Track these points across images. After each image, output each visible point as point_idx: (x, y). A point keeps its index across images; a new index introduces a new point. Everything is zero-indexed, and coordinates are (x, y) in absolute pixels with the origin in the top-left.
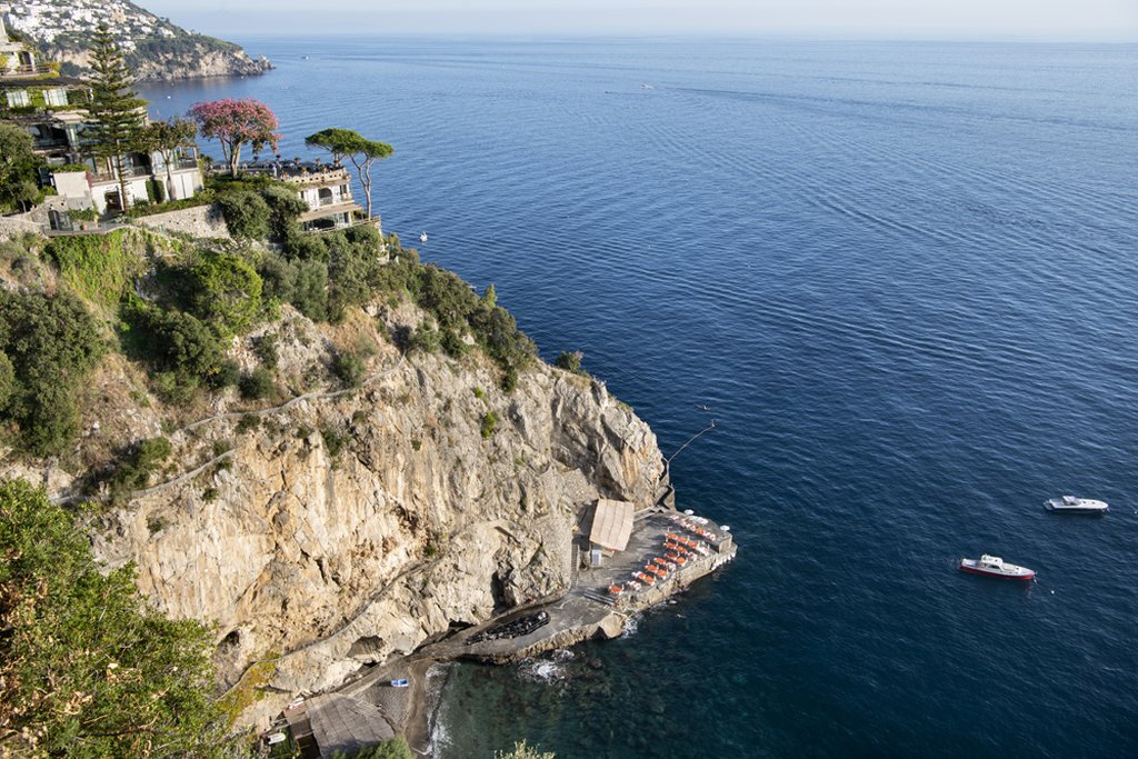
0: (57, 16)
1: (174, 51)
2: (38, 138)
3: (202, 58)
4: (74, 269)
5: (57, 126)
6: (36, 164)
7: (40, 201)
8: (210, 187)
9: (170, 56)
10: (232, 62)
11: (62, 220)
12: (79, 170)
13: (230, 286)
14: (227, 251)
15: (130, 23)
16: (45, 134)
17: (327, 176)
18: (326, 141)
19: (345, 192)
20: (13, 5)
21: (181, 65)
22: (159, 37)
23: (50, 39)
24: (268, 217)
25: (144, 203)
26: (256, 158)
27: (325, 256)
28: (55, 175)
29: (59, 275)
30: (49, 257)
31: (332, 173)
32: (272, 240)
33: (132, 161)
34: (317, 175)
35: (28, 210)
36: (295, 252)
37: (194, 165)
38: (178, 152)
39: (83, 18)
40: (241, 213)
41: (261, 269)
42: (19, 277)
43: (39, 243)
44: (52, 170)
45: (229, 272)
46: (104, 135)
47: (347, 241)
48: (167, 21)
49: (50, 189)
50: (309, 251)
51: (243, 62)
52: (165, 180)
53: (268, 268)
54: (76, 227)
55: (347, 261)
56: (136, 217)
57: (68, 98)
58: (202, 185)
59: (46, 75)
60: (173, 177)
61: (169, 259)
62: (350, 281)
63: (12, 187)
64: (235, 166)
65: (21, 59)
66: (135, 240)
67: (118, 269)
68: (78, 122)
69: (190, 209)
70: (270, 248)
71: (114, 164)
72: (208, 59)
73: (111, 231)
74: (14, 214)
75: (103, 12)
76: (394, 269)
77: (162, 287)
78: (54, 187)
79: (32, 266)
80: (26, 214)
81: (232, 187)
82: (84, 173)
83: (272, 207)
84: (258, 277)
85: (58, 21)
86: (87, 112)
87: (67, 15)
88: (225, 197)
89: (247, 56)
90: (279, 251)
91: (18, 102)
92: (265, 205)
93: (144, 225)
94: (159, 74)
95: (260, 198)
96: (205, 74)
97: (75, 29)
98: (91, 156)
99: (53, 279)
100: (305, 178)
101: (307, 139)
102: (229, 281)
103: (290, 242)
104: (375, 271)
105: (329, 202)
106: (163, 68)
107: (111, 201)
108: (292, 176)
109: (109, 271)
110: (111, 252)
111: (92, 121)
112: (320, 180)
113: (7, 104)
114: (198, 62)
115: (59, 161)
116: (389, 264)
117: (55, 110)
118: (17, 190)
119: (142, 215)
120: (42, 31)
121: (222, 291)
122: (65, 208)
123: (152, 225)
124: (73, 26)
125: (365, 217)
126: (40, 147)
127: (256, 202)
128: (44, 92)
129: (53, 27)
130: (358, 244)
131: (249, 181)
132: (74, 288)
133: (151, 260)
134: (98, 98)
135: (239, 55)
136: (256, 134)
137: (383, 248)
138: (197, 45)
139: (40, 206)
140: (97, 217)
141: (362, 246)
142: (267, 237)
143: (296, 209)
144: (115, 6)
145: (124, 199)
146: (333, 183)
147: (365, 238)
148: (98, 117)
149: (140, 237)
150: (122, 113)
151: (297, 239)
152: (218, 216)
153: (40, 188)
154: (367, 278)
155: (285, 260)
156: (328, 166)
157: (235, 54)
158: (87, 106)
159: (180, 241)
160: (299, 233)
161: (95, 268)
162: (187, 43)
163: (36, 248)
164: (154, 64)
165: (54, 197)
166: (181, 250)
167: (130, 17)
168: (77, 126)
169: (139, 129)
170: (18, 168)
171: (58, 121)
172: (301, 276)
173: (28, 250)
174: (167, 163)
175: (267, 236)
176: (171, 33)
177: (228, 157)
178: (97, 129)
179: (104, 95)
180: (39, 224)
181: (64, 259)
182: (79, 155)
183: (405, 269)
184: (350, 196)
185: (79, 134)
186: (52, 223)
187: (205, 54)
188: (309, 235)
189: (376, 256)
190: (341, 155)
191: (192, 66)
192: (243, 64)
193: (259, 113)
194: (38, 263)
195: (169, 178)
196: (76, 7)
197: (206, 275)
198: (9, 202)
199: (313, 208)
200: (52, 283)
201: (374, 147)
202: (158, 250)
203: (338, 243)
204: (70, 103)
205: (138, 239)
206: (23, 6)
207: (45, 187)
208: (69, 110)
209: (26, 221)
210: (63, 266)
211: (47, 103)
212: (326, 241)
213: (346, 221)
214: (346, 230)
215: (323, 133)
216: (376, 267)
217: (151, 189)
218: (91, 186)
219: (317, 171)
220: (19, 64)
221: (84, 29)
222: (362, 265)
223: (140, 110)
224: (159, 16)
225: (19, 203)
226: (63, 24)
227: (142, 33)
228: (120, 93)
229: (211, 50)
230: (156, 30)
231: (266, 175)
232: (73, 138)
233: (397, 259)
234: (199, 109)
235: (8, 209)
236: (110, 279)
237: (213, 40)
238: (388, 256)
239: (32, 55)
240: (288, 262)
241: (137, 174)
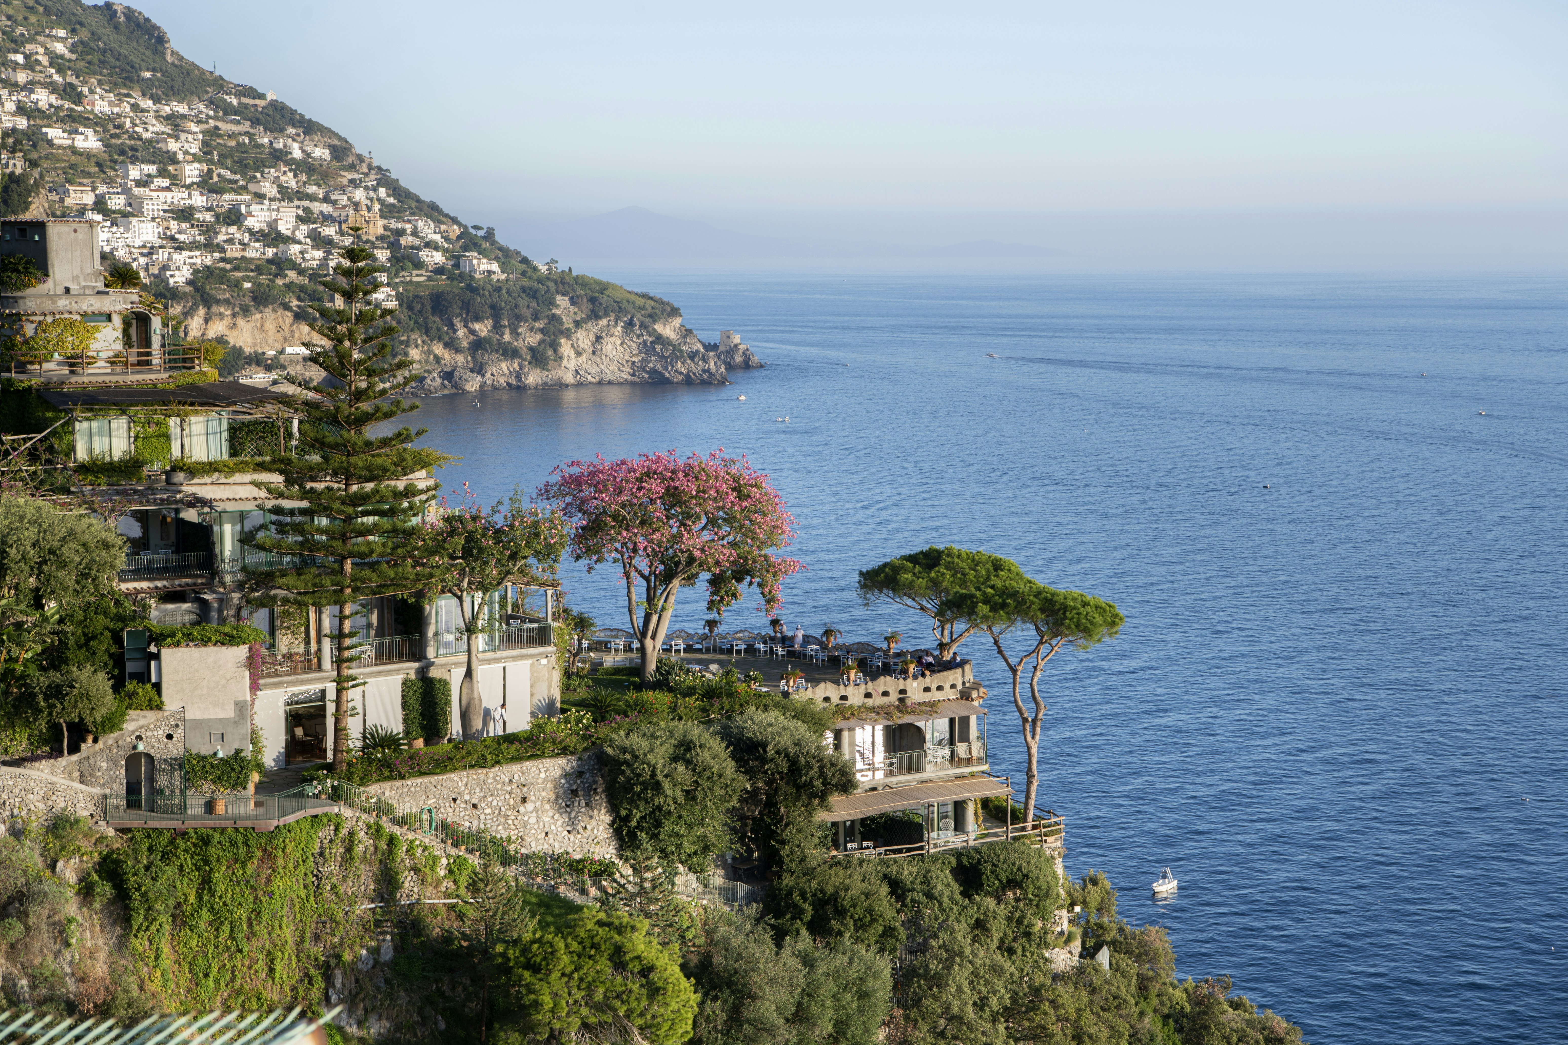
0: (209, 217)
1: (496, 313)
2: (138, 546)
3: (568, 334)
4: (167, 927)
5: (191, 515)
6: (120, 618)
7: (112, 723)
8: (581, 704)
9: (483, 328)
10: (647, 349)
11: (162, 781)
12: (231, 640)
13: (600, 1008)
14: (604, 901)
15: (392, 240)
16: (155, 537)
17: (914, 688)
18: (921, 582)
19: (965, 738)
20: (102, 189)
21: (510, 353)
22: (462, 276)
23: (179, 278)
24: (734, 802)
25: (390, 741)
26: (711, 624)
27: (889, 931)
28: (166, 653)
29: (122, 944)
30: (105, 889)
31: (931, 680)
32: (734, 872)
33: (374, 618)
34: (886, 683)
35: (74, 749)
36: (798, 914)
37: (541, 638)
38: (504, 599)
39: (273, 224)
40: (657, 787)
41: (694, 959)
42: (12, 946)
43: (86, 845)
44: (159, 638)
45: (604, 965)
46: (314, 546)
47: (956, 888)
48: (490, 235)
49: (144, 692)
50: (841, 913)
51: (676, 348)
52: (456, 677)
53: (717, 960)
54: (195, 806)
55: (952, 954)
56: (363, 782)
57: (232, 439)
58: (557, 694)
59: (185, 378)
60: (481, 671)
61: (433, 909)
62: (958, 1019)
63: (44, 681)
64: (653, 648)
65: (126, 332)
66: (349, 850)
67: (288, 934)
68: (250, 506)
69: (515, 767)
70: (729, 896)
71: (326, 629)
72: (584, 338)
73: (291, 819)
74: (35, 758)
75: (326, 208)
76: (1093, 991)
77: (403, 998)
78: (158, 687)
79: (54, 912)
80: (66, 760)
81: (642, 708)
82: (242, 651)
83: (750, 773)
84: (686, 985)
85: (209, 230)
86: (276, 479)
87: (233, 217)
88: (619, 737)
89: (689, 332)
90: (755, 908)
91: (100, 446)
92: (730, 767)
93: (382, 808)
94: (448, 376)
95: (717, 745)
96: (569, 378)
97: (251, 253)
98: (267, 602)
99: (102, 956)
100: (850, 691)
101: (861, 573)
102: (599, 995)
103: (787, 881)
104: (1036, 991)
105: (915, 767)
106: (460, 359)
107: (299, 731)
108: (815, 681)
109: (263, 939)
110: (278, 884)
111: (287, 504)
112: (893, 698)
113: (72, 448)
114: (555, 346)
115: (183, 612)
116: (1080, 971)
117: (194, 470)
118: (55, 692)
119: (383, 779)
120: (162, 256)
121: (576, 1022)
122: (175, 749)
123: (404, 808)
124: (244, 246)
125: (1018, 817)
126: (137, 573)
127: (707, 755)
128: (173, 422)
129: (193, 246)
130: (991, 902)
131: (690, 692)
132: (154, 987)
133: (386, 911)
134: (311, 443)
135: (668, 330)
136: (726, 555)
137: (1062, 920)
138: (559, 299)
139: (109, 739)
140: (255, 777)
141: (1002, 911)
142: (722, 861)
143: (818, 783)
144: (359, 195)
145: (337, 730)
146: (931, 708)
147: (1012, 884)
148: (305, 494)
149: (364, 843)
150: (370, 486)
151: (810, 873)
152: (590, 791)
153: (118, 687)
154: (1008, 1013)
155: (767, 938)
156: (918, 657)
157: (658, 327)
158: (281, 465)
159: (474, 861)
160: (815, 854)
161: (226, 928)
162: (533, 294)
163: (75, 861)
164: (438, 349)
165: (151, 716)
166: (473, 887)
167: (394, 225)
168: (242, 516)
169: (411, 533)
170: (69, 628)
171: (197, 502)
172: (809, 993)
173: (53, 866)
174: (470, 629)
175: (722, 857)
176: (495, 267)
177: (639, 619)
178: (298, 529)
179: (331, 435)
180: (97, 791)
181: (144, 895)
182: (236, 596)
183: (1127, 990)
184: (977, 750)
185: (246, 539)
186: (132, 789)
187: (577, 324)
188: (847, 864)
189: (1043, 943)
190: (959, 626)
191: (538, 358)
192: (677, 354)
193: (741, 496)
194: (71, 908)
195: (469, 674)
196: (260, 197)
197: (535, 969)
198: (27, 723)
199: (863, 778)
200: (100, 969)
201: (1065, 608)
202: (408, 882)
203: (929, 896)
204: (234, 453)
205: (359, 849)
206: (126, 191)
207: (130, 686)
208: (231, 470)
209: (61, 781)
210: (138, 920)
211: (176, 452)
212: (897, 888)
213: (959, 826)
214: (958, 854)
215: (913, 559)
216: (1039, 979)
217: (413, 702)
218: (255, 687)
219: (886, 670)
220: (119, 347)
221: (270, 252)
222: (997, 970)
223: (421, 479)
224: (469, 222)
225: (55, 728)
226: (221, 238)
227: (419, 265)
228: (375, 431)
229: (594, 315)
230: (457, 260)
231: (738, 675)
232: (227, 553)
233: (1104, 957)
234: (576, 481)
235: (21, 745)
236: (261, 966)
237: (603, 287)
238: (1076, 945)
239: (156, 323)
240: (779, 945)
241: (383, 656)
